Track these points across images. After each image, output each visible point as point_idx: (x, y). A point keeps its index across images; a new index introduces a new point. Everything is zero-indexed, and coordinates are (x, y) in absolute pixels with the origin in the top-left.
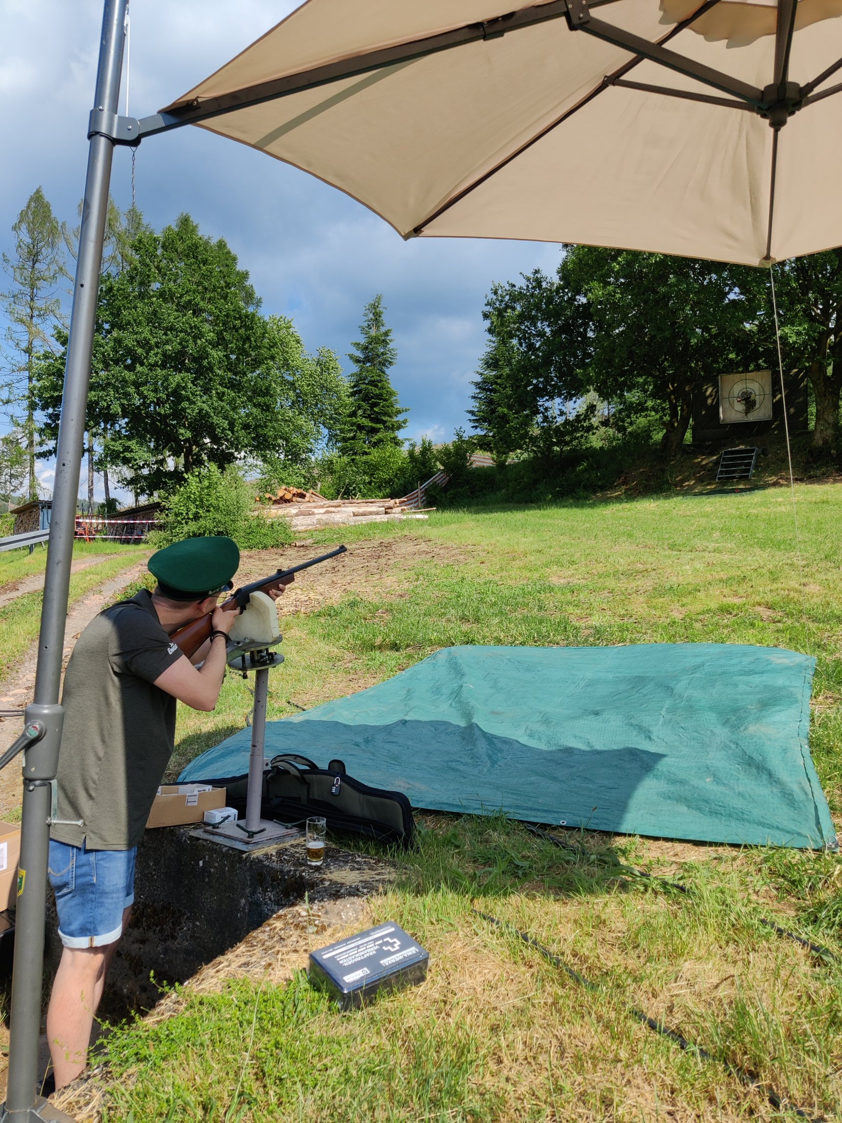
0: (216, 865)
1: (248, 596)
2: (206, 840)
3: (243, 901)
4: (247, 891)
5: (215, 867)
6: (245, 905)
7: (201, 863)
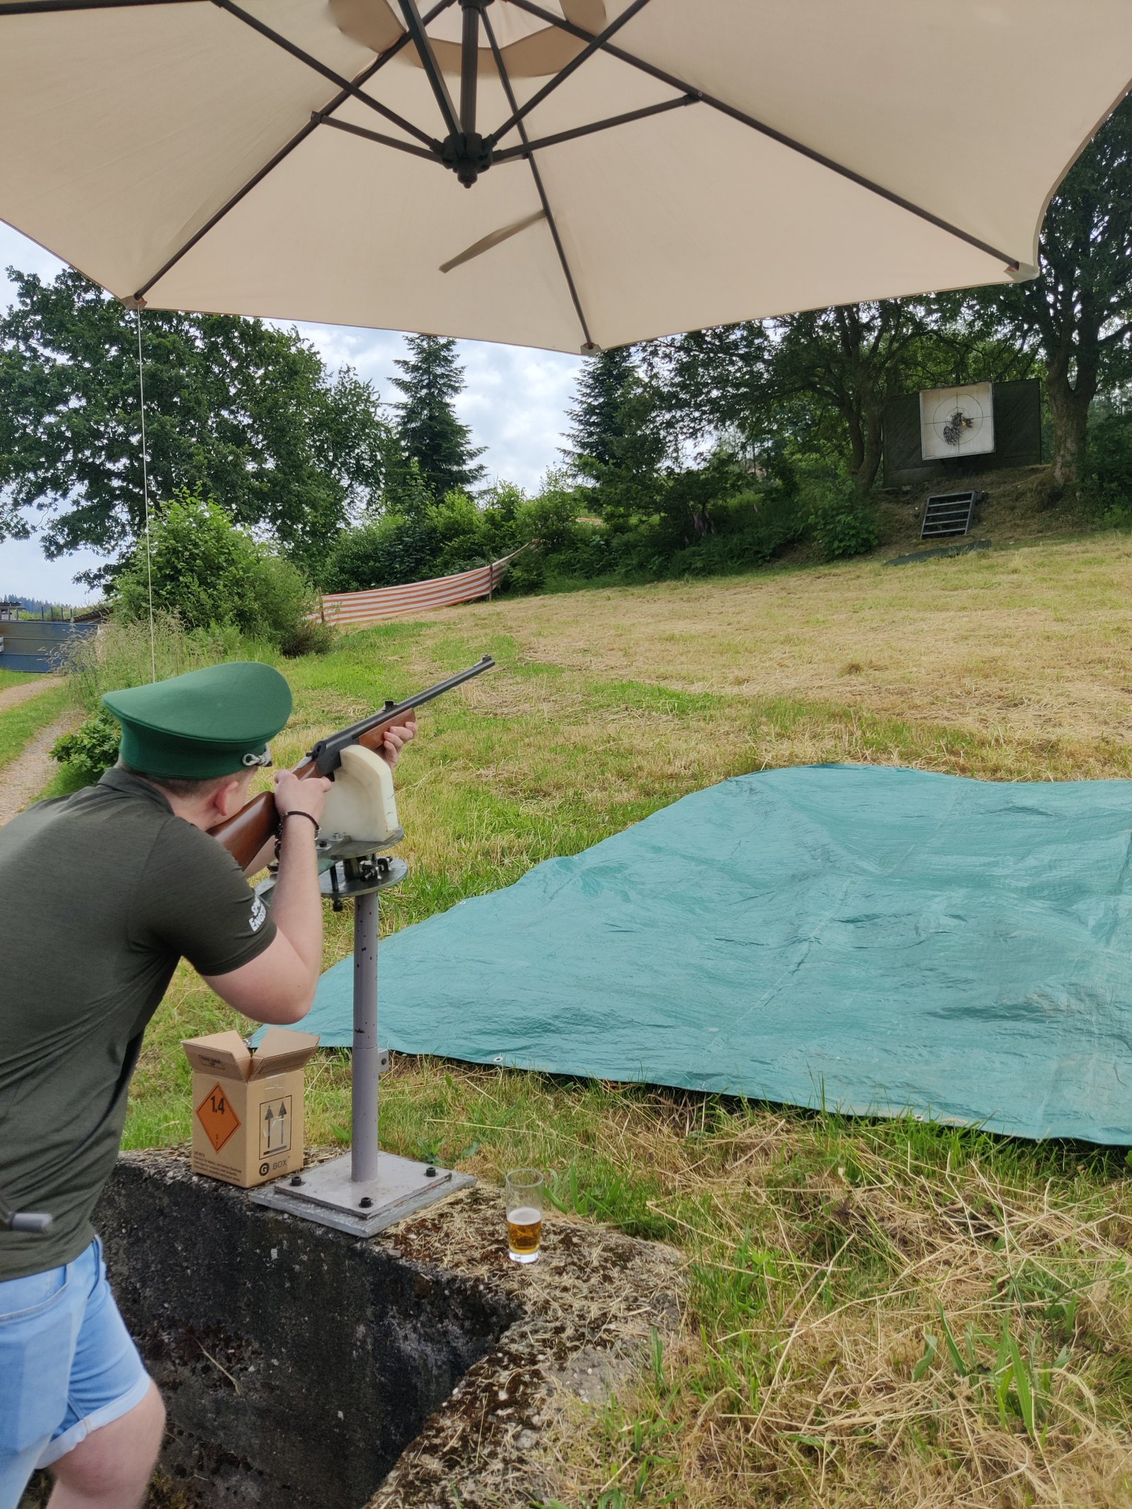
0: (305, 1258)
1: (339, 754)
2: (282, 1212)
3: (361, 1329)
4: (369, 1312)
5: (302, 1263)
6: (365, 1336)
7: (274, 1253)
